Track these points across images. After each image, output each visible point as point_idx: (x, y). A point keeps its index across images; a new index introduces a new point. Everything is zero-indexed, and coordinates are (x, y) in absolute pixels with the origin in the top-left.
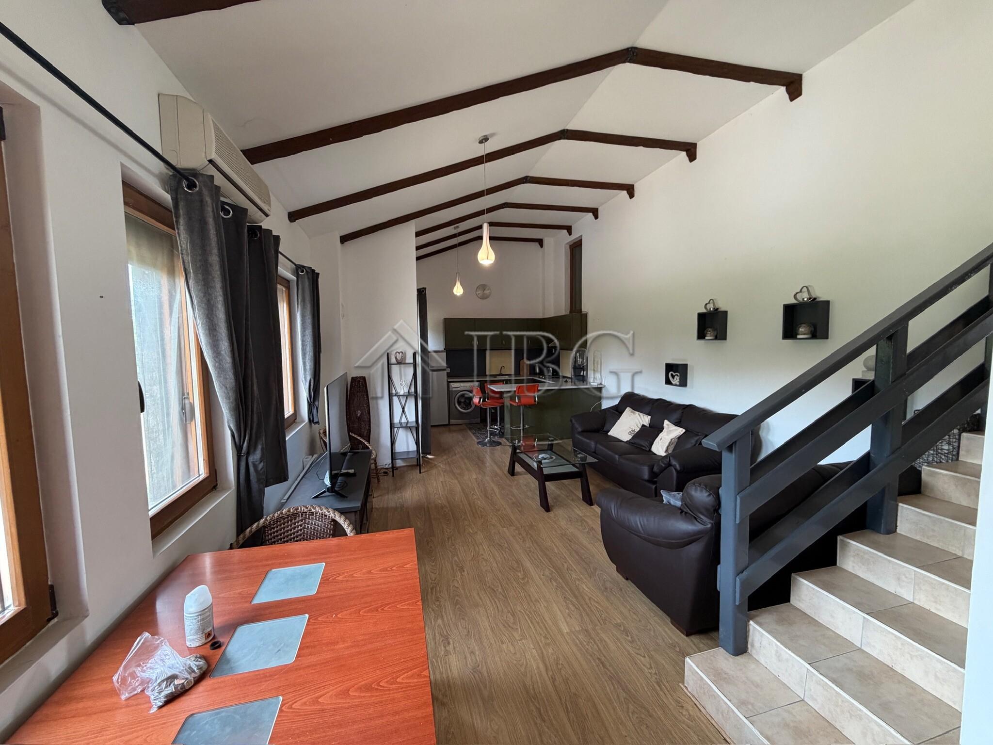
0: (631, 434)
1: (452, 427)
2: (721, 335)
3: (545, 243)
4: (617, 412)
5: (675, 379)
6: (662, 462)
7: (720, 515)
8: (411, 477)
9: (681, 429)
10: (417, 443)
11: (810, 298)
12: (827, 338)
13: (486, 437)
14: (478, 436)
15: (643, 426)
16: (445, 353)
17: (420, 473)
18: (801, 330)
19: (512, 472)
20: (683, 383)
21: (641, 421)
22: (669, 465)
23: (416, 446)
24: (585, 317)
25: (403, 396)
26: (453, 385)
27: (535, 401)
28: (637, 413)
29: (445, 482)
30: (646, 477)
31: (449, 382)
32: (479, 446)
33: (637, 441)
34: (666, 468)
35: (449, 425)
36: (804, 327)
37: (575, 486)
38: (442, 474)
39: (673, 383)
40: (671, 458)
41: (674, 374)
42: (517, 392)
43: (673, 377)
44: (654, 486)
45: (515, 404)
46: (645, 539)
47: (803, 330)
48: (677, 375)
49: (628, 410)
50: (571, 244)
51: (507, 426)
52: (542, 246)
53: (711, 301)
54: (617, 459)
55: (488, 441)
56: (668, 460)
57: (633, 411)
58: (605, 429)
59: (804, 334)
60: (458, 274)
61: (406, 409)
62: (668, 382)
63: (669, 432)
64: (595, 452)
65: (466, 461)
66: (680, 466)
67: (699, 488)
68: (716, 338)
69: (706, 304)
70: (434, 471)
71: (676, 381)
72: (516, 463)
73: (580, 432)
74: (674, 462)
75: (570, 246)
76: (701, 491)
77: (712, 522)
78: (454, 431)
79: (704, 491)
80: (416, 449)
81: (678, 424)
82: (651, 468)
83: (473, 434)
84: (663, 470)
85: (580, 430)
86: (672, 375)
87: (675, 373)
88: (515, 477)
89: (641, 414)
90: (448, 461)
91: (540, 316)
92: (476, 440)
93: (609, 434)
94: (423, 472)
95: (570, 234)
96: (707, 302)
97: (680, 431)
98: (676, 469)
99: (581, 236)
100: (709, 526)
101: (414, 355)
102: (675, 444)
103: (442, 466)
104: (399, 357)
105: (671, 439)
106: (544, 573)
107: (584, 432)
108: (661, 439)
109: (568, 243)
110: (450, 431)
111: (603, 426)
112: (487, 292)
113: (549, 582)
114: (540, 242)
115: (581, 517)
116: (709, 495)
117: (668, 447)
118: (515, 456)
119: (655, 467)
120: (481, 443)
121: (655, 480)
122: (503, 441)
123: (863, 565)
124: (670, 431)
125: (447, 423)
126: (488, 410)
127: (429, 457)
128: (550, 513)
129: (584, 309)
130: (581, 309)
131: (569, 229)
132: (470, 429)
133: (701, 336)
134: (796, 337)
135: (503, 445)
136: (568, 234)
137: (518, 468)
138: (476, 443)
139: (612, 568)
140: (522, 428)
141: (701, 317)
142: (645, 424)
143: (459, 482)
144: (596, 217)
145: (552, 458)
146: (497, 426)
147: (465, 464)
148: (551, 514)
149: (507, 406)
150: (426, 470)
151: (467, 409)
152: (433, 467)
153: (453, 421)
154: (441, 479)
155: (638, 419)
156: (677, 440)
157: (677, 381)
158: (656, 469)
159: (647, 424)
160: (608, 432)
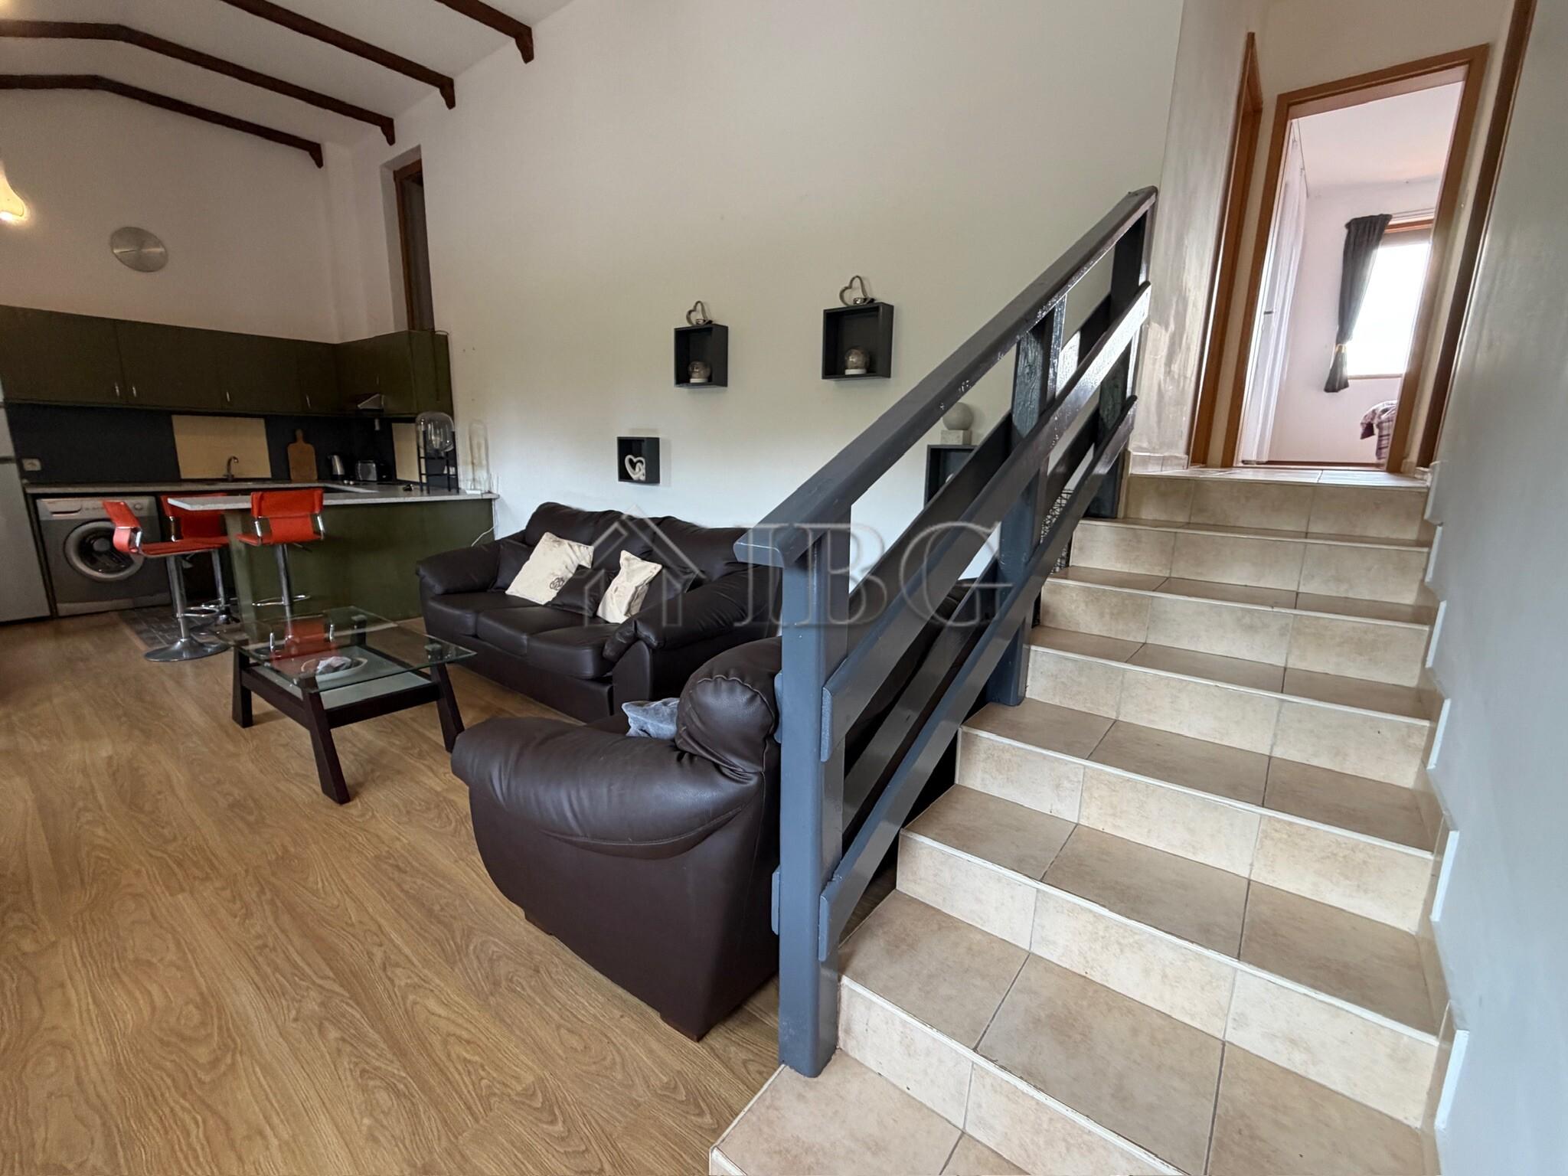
0: (555, 588)
1: (67, 624)
2: (718, 377)
3: (329, 151)
4: (524, 543)
5: (637, 469)
6: (621, 634)
7: (779, 746)
9: (655, 565)
11: (865, 299)
12: (888, 375)
13: (178, 637)
14: (154, 638)
15: (580, 567)
16: (3, 411)
18: (852, 359)
19: (245, 717)
20: (653, 477)
21: (574, 557)
22: (636, 638)
24: (440, 344)
26: (47, 506)
27: (318, 532)
28: (566, 542)
30: (589, 671)
31: (32, 500)
32: (155, 662)
33: (568, 600)
34: (629, 646)
35: (54, 616)
36: (856, 354)
37: (426, 720)
39: (634, 477)
40: (639, 624)
41: (635, 460)
42: (255, 511)
43: (633, 465)
44: (606, 689)
45: (253, 542)
46: (586, 847)
47: (854, 360)
48: (641, 462)
49: (547, 539)
50: (397, 169)
51: (245, 600)
52: (319, 163)
53: (699, 306)
54: (525, 642)
55: (185, 647)
56: (633, 629)
57: (558, 539)
58: (499, 583)
59: (856, 368)
62: (624, 476)
63: (630, 576)
64: (475, 636)
65: (87, 711)
66: (657, 639)
67: (724, 685)
68: (709, 382)
69: (690, 312)
71: (639, 473)
72: (253, 693)
73: (439, 595)
74: (645, 632)
75: (393, 172)
76: (732, 691)
77: (760, 769)
79: (739, 689)
81: (647, 555)
82: (599, 649)
83: (135, 633)
84: (623, 651)
85: (438, 589)
86: (631, 461)
87: (636, 457)
88: (254, 727)
89: (575, 545)
92: (143, 648)
93: (508, 592)
95: (391, 140)
96: (692, 308)
97: (652, 569)
98: (649, 646)
99: (418, 149)
100: (753, 781)
102: (643, 596)
105: (637, 588)
106: (298, 1012)
107: (450, 595)
108: (616, 591)
109: (387, 165)
110: (56, 635)
111: (495, 579)
112: (151, 252)
113: (315, 1031)
114: (315, 151)
115: (437, 794)
116: (752, 700)
117: (630, 604)
118: (244, 674)
119: (606, 647)
120: (165, 655)
121: (609, 674)
123: (1000, 773)
124: (633, 571)
125: (46, 612)
126: (172, 565)
128: (351, 803)
129: (439, 327)
130: (433, 329)
131: (387, 126)
132: (131, 622)
133: (682, 377)
134: (844, 373)
136: (384, 138)
137: (259, 704)
138: (139, 656)
139: (512, 918)
140: (285, 601)
141: (682, 336)
142: (584, 564)
143: (32, 781)
144: (450, 99)
145: (358, 663)
146: (217, 604)
147: (79, 720)
148: (354, 808)
149: (239, 552)
151: (120, 570)
153: (65, 608)
155: (568, 555)
156: (646, 588)
157: (641, 473)
158: (609, 651)
159: (586, 562)
160: (507, 589)
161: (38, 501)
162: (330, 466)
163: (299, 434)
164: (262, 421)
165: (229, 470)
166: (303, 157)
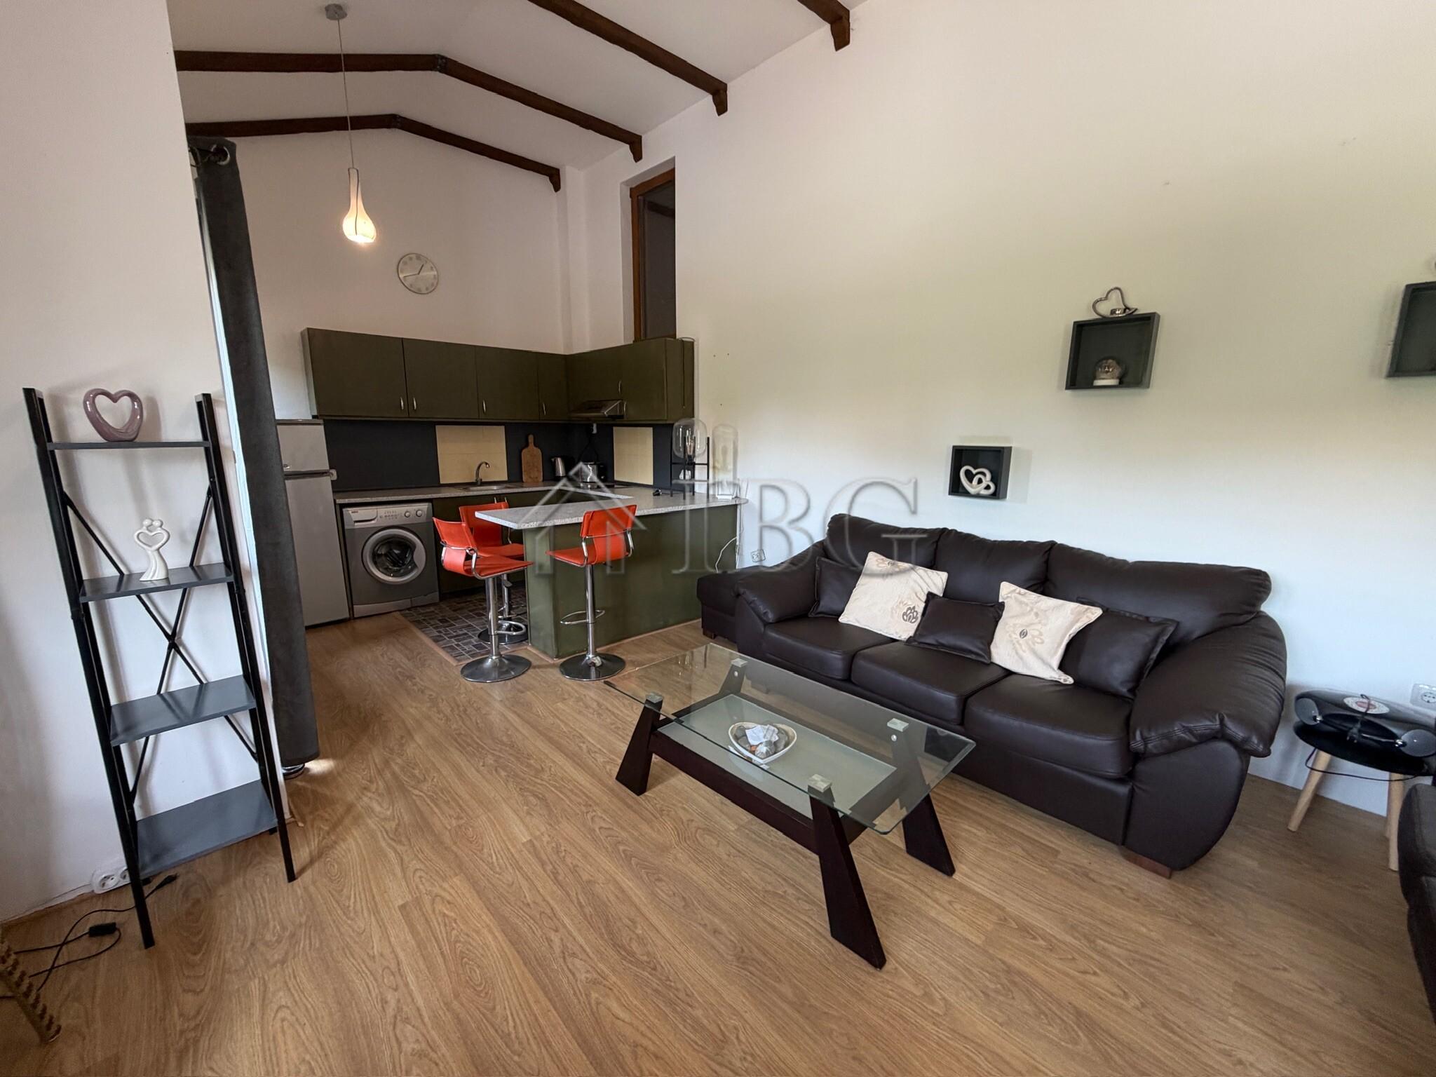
0: (909, 621)
1: (361, 626)
2: (1136, 375)
3: (570, 176)
5: (977, 483)
8: (251, 921)
9: (1079, 606)
10: (261, 753)
13: (489, 652)
14: (451, 647)
15: (930, 596)
16: (321, 428)
17: (291, 877)
20: (999, 491)
21: (921, 585)
23: (255, 765)
24: (683, 348)
25: (168, 586)
26: (353, 515)
27: (628, 549)
28: (901, 564)
29: (418, 901)
31: (340, 508)
35: (352, 618)
38: (392, 855)
39: (972, 491)
41: (974, 472)
42: (584, 531)
43: (970, 477)
44: (1124, 788)
48: (984, 474)
49: (876, 559)
50: (634, 186)
52: (557, 187)
53: (1116, 293)
55: (494, 666)
58: (822, 607)
60: (353, 172)
61: (189, 637)
62: (956, 488)
63: (1031, 614)
65: (456, 756)
68: (1123, 382)
69: (1100, 300)
70: (352, 847)
71: (980, 486)
72: (653, 754)
74: (1240, 732)
75: (631, 190)
78: (375, 638)
80: (257, 776)
81: (1054, 592)
82: (1126, 740)
83: (436, 640)
86: (968, 473)
87: (975, 468)
88: (648, 794)
89: (915, 568)
90: (394, 774)
91: (561, 351)
92: (453, 662)
93: (842, 619)
94: (303, 870)
95: (638, 156)
96: (1103, 295)
97: (1081, 611)
98: (1245, 751)
99: (673, 159)
101: (206, 408)
103: (377, 808)
104: (116, 415)
105: (1067, 635)
107: (783, 621)
109: (626, 183)
110: (359, 640)
111: (816, 601)
112: (428, 274)
114: (552, 177)
118: (648, 734)
119: (1137, 737)
120: (473, 670)
122: (528, 651)
125: (347, 615)
127: (315, 766)
128: (889, 967)
129: (682, 334)
131: (635, 144)
132: (418, 623)
133: (1079, 379)
135: (539, 667)
136: (631, 156)
138: (457, 672)
140: (589, 618)
141: (1084, 330)
142: (935, 591)
143: (474, 884)
144: (721, 107)
147: (460, 774)
148: (895, 970)
150: (314, 844)
151: (402, 575)
152: (340, 821)
153: (360, 609)
154: (398, 894)
155: (909, 580)
157: (982, 486)
159: (938, 590)
160: (839, 616)
161: (344, 510)
162: (554, 467)
163: (531, 438)
164: (502, 428)
165: (477, 474)
166: (543, 182)
